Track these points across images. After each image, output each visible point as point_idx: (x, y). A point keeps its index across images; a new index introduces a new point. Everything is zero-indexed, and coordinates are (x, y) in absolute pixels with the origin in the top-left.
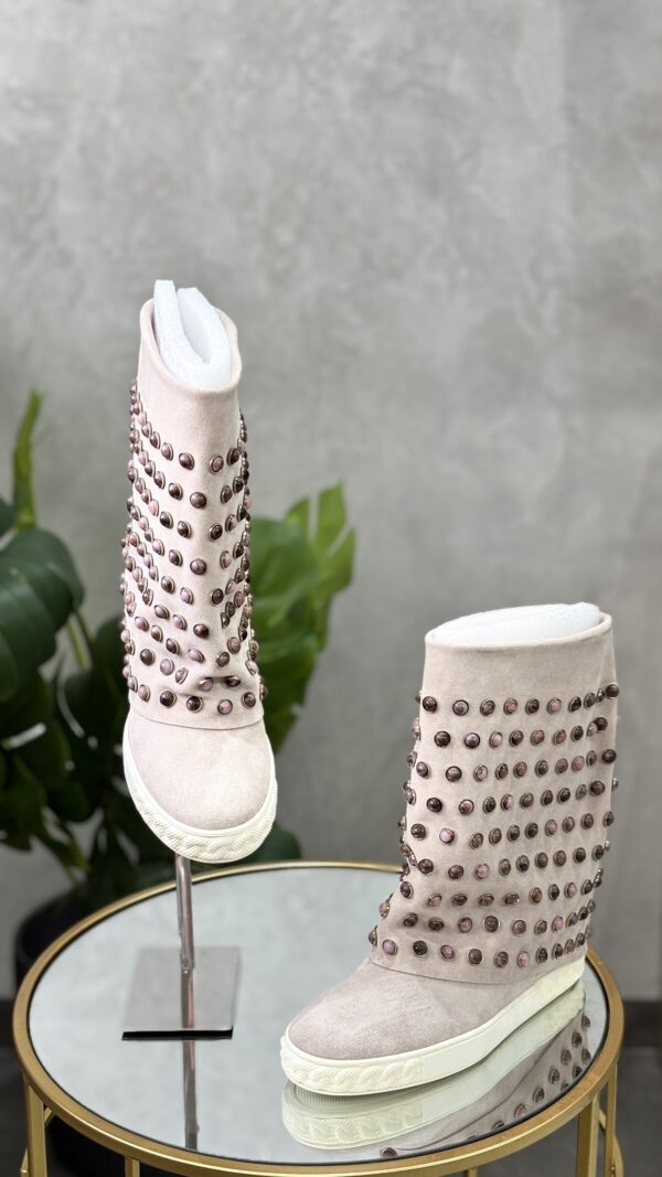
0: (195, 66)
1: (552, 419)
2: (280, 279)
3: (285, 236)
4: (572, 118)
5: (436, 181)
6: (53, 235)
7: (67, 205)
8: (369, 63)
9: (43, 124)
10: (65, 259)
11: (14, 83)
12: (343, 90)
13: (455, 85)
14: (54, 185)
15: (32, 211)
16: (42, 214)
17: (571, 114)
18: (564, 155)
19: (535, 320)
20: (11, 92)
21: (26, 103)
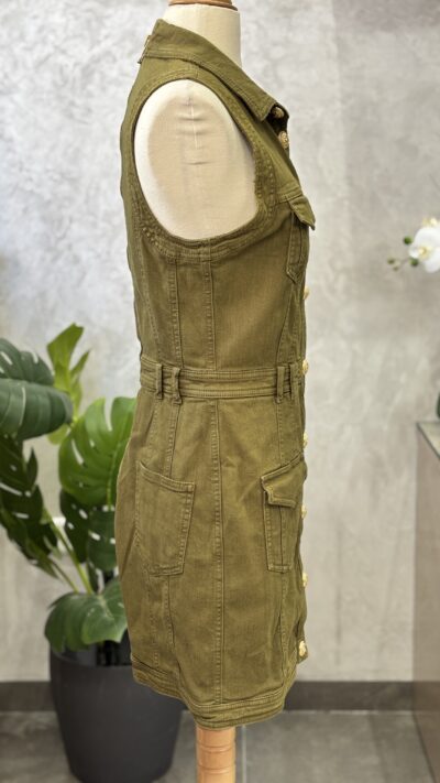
1: (343, 345)
4: (351, 184)
6: (70, 247)
7: (76, 230)
9: (65, 188)
10: (76, 260)
11: (50, 167)
14: (71, 221)
15: (59, 234)
16: (64, 237)
17: (350, 180)
18: (346, 203)
19: (332, 290)
20: (47, 171)
21: (57, 177)
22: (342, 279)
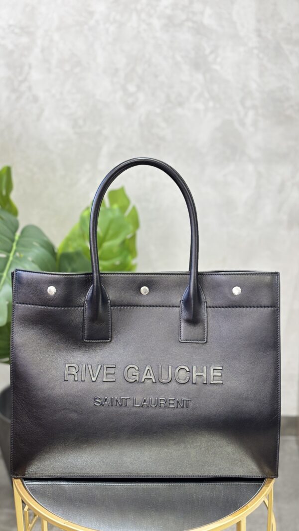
0: (91, 14)
1: (250, 168)
2: (130, 107)
3: (132, 88)
4: (259, 36)
5: (199, 63)
6: (30, 88)
7: (35, 75)
8: (168, 12)
9: (25, 40)
10: (36, 99)
11: (11, 22)
12: (157, 23)
13: (207, 21)
14: (30, 67)
15: (20, 78)
16: (25, 80)
17: (259, 33)
18: (256, 51)
19: (243, 124)
20: (10, 26)
21: (17, 30)
22: (251, 114)
